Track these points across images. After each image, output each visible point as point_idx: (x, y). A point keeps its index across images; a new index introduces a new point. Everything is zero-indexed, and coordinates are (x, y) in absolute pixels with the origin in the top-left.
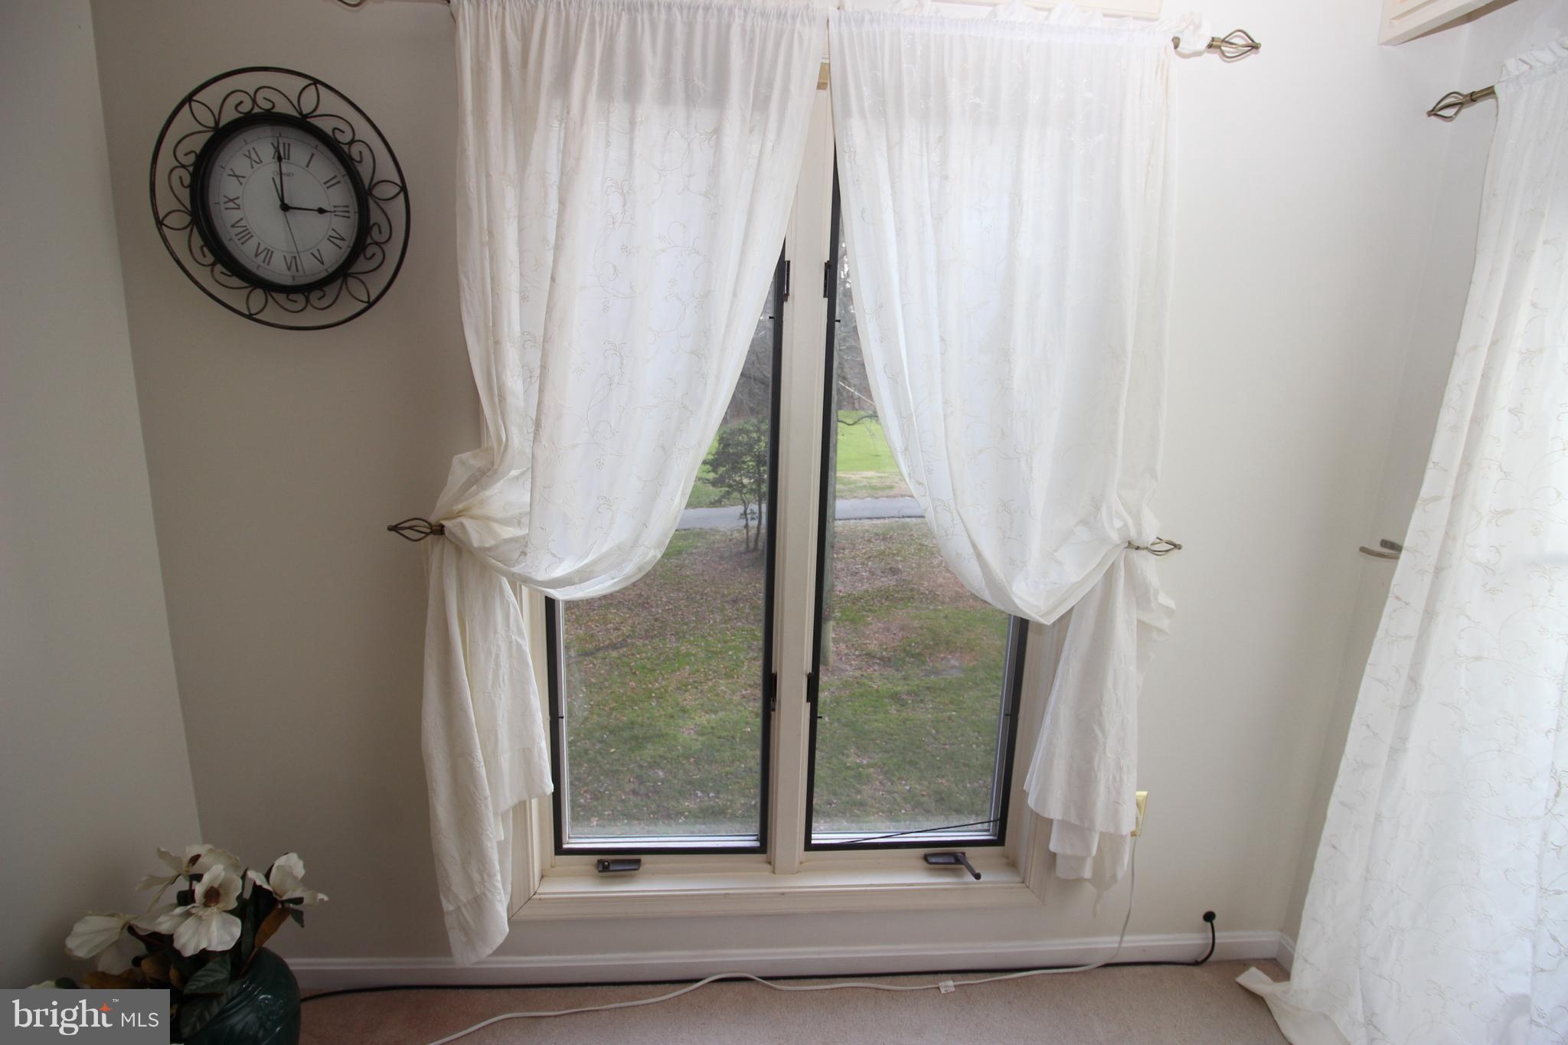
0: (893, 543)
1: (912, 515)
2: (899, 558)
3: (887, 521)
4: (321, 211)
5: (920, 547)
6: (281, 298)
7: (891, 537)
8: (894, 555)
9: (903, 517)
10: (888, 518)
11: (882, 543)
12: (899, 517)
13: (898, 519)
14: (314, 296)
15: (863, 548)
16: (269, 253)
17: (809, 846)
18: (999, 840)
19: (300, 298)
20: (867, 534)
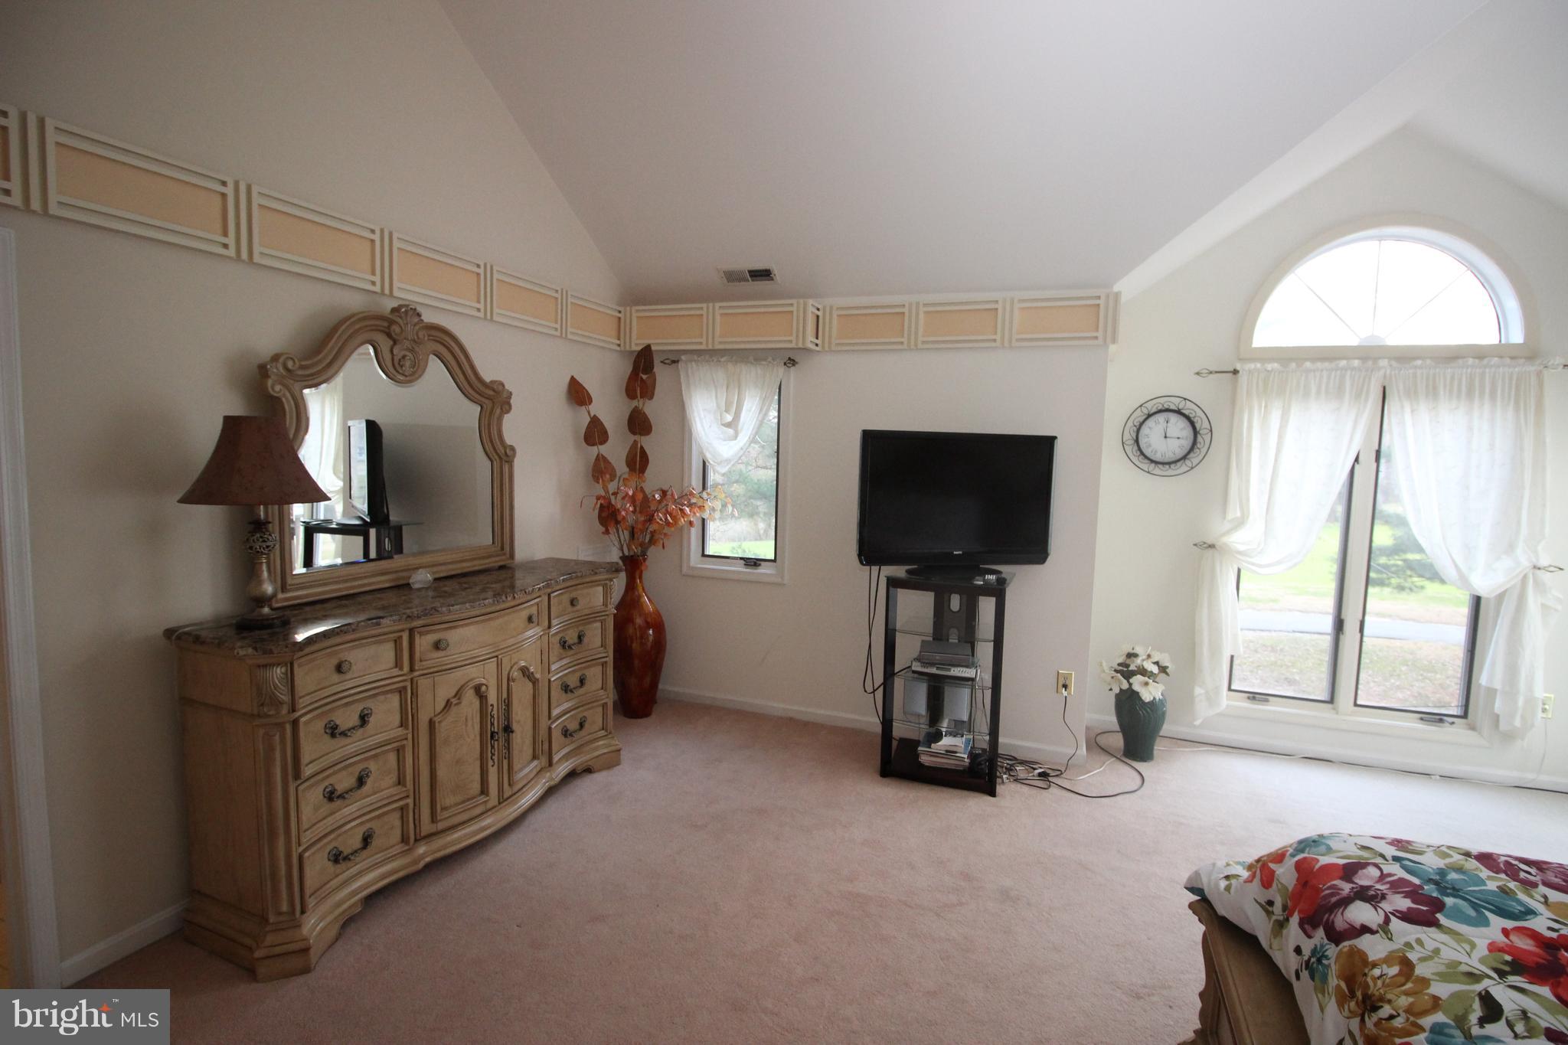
0: (1285, 655)
1: (1305, 630)
2: (1295, 670)
3: (1274, 634)
4: (1178, 438)
5: (1319, 662)
6: (1160, 466)
7: (1282, 650)
8: (1288, 667)
9: (1294, 631)
10: (1275, 631)
11: (1272, 654)
12: (1288, 632)
13: (1287, 634)
14: (1172, 466)
15: (1249, 657)
16: (1156, 451)
17: (1356, 705)
18: (1465, 716)
19: (1167, 466)
20: (1251, 644)
